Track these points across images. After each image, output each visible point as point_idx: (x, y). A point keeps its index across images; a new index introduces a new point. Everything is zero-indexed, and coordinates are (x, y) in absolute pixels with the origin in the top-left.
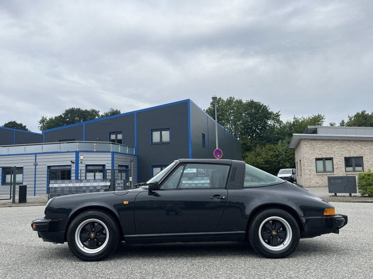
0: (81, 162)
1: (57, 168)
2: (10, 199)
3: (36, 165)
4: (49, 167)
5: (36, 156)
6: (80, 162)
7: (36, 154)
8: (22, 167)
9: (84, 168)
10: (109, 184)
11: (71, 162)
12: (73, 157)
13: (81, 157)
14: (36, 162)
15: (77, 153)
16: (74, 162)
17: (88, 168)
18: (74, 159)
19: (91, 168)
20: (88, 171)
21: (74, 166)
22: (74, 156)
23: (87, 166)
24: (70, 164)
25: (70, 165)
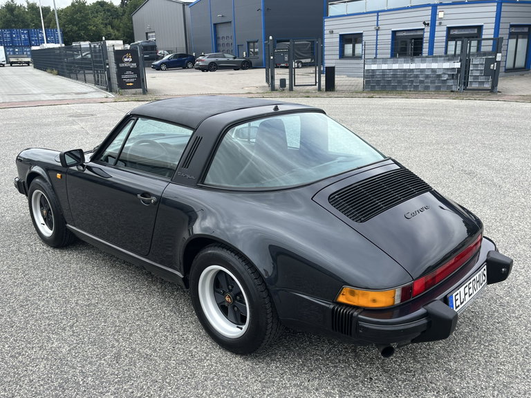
0: (440, 23)
1: (405, 34)
2: (316, 85)
3: (377, 30)
4: (394, 33)
5: (378, 16)
6: (437, 23)
7: (378, 12)
8: (362, 34)
9: (444, 33)
10: (458, 65)
11: (424, 23)
12: (426, 14)
13: (441, 15)
14: (377, 25)
15: (434, 8)
16: (428, 24)
17: (452, 32)
18: (428, 19)
19: (456, 32)
20: (450, 37)
21: (428, 29)
22: (430, 12)
23: (449, 29)
24: (423, 27)
25: (423, 29)
